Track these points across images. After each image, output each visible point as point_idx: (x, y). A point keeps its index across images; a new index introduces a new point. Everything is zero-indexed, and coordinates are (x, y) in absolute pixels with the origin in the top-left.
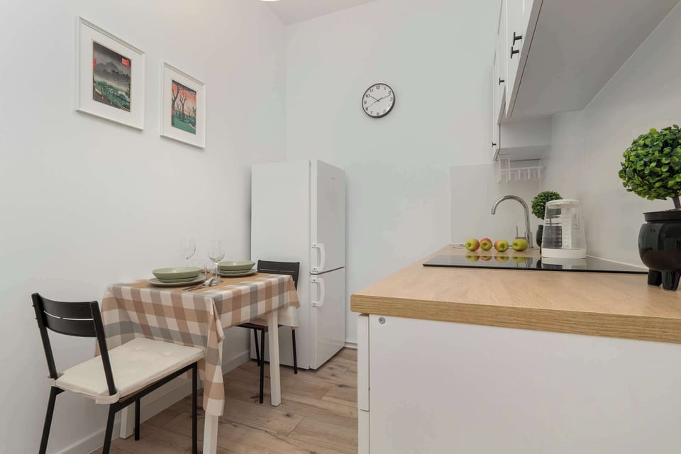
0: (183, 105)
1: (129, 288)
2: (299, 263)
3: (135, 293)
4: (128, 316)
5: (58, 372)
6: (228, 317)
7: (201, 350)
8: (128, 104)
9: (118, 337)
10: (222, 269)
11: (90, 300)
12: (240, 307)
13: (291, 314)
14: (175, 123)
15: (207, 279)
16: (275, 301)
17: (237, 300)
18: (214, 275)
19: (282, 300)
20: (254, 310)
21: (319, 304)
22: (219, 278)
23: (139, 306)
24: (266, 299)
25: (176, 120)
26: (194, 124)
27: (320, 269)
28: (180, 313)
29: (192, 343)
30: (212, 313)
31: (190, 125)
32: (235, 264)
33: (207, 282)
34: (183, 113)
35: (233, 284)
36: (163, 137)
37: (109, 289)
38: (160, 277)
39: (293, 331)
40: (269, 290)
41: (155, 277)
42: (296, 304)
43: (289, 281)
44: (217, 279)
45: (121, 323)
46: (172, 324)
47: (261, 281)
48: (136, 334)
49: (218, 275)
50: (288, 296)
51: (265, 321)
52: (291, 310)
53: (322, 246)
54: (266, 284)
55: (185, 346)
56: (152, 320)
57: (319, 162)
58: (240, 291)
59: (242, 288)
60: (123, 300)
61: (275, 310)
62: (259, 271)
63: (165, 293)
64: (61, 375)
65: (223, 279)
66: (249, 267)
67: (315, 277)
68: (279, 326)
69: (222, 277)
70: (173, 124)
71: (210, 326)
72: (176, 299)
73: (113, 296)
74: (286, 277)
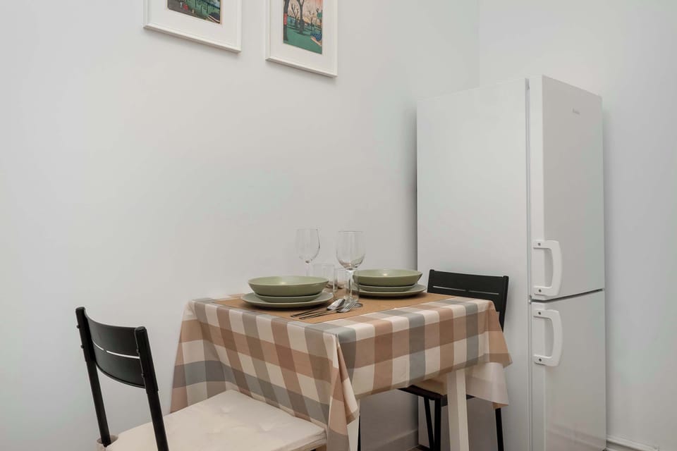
0: (301, 6)
1: (215, 307)
2: (506, 278)
3: (223, 316)
4: (216, 354)
5: (112, 433)
6: (366, 376)
7: (322, 430)
8: (216, 11)
9: (202, 386)
10: (361, 281)
11: (135, 324)
12: (390, 357)
13: (493, 377)
14: (289, 37)
15: (335, 299)
16: (460, 350)
17: (384, 342)
18: (348, 291)
19: (472, 348)
20: (417, 365)
21: (552, 360)
22: (357, 299)
23: (228, 338)
24: (441, 344)
25: (290, 31)
26: (319, 38)
27: (552, 292)
28: (285, 357)
29: (307, 414)
30: (336, 365)
31: (313, 39)
32: (385, 275)
33: (335, 304)
34: (302, 21)
35: (380, 310)
36: (270, 61)
37: (189, 307)
38: (261, 291)
39: (498, 412)
40: (446, 328)
41: (252, 291)
42: (503, 359)
43: (488, 312)
44: (352, 300)
45: (207, 363)
46: (276, 375)
47: (432, 310)
48: (227, 384)
49: (354, 293)
50: (485, 342)
51: (441, 384)
52: (492, 370)
53: (554, 246)
54: (442, 315)
55: (297, 416)
56: (247, 365)
57: (546, 81)
58: (390, 325)
59: (394, 319)
60: (207, 325)
61: (459, 367)
62: (431, 290)
63: (265, 319)
64: (115, 439)
65: (364, 301)
66: (411, 281)
67: (540, 307)
68: (468, 397)
69: (362, 296)
70: (286, 39)
71: (333, 387)
72: (279, 331)
73: (196, 318)
74: (482, 304)
